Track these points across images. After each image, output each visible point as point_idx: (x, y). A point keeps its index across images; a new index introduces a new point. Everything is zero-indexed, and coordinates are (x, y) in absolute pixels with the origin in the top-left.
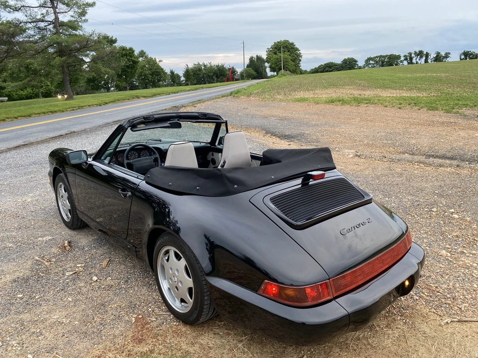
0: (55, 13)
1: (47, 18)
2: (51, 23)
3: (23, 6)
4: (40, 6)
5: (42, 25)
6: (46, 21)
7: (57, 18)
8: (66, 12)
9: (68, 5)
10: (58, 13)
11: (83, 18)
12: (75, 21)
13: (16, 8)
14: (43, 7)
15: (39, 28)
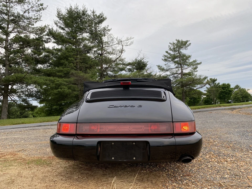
0: (182, 69)
1: (178, 72)
2: (180, 74)
3: (169, 69)
4: (176, 68)
5: (176, 75)
6: (178, 74)
7: (182, 72)
8: (187, 69)
9: (188, 65)
10: (183, 69)
11: (196, 70)
12: (191, 72)
13: (167, 70)
14: (177, 68)
15: (175, 77)
